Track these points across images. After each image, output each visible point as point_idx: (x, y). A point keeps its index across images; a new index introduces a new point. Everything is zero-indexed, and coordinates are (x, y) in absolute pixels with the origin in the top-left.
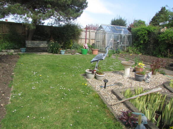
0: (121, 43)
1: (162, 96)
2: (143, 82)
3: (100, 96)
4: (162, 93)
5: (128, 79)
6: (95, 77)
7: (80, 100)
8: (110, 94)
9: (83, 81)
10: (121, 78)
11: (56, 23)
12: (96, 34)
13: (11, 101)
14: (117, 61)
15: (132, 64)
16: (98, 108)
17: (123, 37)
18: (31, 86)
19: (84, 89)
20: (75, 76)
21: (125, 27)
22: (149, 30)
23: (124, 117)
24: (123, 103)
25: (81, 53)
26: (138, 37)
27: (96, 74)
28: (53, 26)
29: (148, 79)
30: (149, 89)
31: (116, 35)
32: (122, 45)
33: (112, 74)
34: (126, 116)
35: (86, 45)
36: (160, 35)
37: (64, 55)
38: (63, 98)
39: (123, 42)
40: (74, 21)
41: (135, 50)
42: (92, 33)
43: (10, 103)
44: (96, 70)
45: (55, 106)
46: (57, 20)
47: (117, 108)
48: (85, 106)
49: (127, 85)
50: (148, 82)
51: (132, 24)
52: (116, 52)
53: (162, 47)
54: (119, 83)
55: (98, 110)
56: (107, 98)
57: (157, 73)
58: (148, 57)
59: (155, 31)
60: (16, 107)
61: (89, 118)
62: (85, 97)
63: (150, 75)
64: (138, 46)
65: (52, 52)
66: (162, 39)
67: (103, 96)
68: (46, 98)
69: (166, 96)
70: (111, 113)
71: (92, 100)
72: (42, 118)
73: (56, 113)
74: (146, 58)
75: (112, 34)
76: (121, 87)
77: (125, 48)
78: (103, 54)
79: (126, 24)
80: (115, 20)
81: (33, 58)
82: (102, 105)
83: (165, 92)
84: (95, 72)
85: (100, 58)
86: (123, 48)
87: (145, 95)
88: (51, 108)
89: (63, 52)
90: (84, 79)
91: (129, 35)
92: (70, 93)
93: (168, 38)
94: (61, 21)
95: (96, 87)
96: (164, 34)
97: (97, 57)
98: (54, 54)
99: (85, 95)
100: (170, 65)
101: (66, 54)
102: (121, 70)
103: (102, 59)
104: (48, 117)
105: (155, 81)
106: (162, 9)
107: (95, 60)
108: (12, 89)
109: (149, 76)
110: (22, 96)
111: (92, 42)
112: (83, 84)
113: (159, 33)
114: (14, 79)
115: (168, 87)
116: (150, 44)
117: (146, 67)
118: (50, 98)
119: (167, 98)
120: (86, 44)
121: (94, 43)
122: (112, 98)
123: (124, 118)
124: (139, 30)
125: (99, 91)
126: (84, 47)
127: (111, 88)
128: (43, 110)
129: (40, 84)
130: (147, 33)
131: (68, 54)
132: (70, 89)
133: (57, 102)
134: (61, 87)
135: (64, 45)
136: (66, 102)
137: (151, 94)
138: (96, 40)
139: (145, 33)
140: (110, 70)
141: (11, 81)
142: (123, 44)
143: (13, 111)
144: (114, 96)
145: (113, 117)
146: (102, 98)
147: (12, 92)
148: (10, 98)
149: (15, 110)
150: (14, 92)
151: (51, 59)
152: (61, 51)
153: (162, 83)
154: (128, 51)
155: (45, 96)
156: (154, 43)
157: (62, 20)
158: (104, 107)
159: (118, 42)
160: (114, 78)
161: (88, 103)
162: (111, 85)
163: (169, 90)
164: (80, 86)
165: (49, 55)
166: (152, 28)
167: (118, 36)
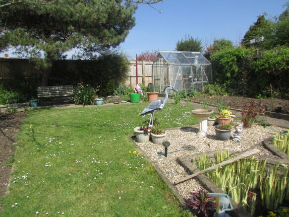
0: (196, 79)
1: (259, 162)
2: (229, 141)
3: (157, 169)
4: (260, 157)
5: (205, 139)
6: (151, 139)
7: (124, 179)
8: (174, 165)
9: (130, 147)
10: (193, 137)
11: (87, 55)
12: (152, 67)
13: (11, 189)
14: (188, 110)
15: (210, 113)
16: (153, 190)
17: (197, 69)
18: (44, 161)
19: (132, 160)
20: (118, 139)
21: (199, 53)
22: (239, 54)
23: (194, 202)
24: (196, 178)
25: (129, 101)
26: (222, 67)
27: (152, 134)
28: (82, 59)
29: (237, 136)
30: (238, 152)
31: (186, 67)
32: (197, 82)
33: (180, 132)
34: (197, 200)
35: (138, 87)
36: (256, 61)
37: (102, 107)
38: (95, 178)
39: (198, 78)
40: (116, 49)
41: (219, 89)
42: (146, 67)
43: (9, 192)
44: (150, 128)
45: (82, 192)
46: (88, 50)
47: (185, 188)
48: (131, 189)
49: (203, 148)
50: (238, 141)
51: (211, 46)
52: (188, 95)
53: (261, 82)
54: (190, 145)
55: (154, 193)
56: (168, 173)
57: (254, 124)
58: (239, 100)
59: (248, 56)
60: (19, 199)
61: (138, 208)
62: (133, 174)
63: (241, 129)
64: (223, 82)
65: (81, 103)
66: (261, 68)
67: (163, 170)
68: (68, 180)
69: (265, 162)
70: (175, 196)
71: (144, 178)
72: (61, 213)
73: (83, 204)
74: (236, 102)
75: (178, 65)
76: (193, 153)
77: (202, 87)
78: (160, 101)
79: (201, 47)
80: (183, 42)
81: (50, 115)
82: (161, 184)
83: (265, 156)
84: (149, 131)
85: (155, 107)
86: (198, 87)
87: (233, 163)
88: (76, 195)
89: (100, 101)
90: (132, 144)
91: (208, 66)
92: (107, 169)
93: (269, 66)
94: (95, 51)
95: (152, 155)
96: (263, 59)
97: (151, 106)
98: (86, 106)
99: (133, 169)
100: (276, 110)
101: (105, 105)
102: (194, 124)
103: (160, 109)
104: (71, 210)
105: (249, 138)
106: (259, 19)
107: (148, 111)
108: (13, 170)
109: (239, 130)
110: (29, 179)
111: (148, 81)
112: (130, 152)
113: (254, 59)
114: (16, 152)
115: (270, 146)
116: (242, 78)
117: (234, 116)
118: (74, 179)
119: (268, 165)
120: (138, 85)
121: (151, 82)
122: (178, 172)
123: (194, 204)
124: (222, 57)
125: (156, 162)
126: (135, 90)
127: (177, 155)
128: (63, 200)
129: (58, 157)
130: (235, 59)
131: (107, 104)
132: (108, 162)
133: (86, 186)
134: (93, 160)
135: (100, 90)
136: (101, 183)
137: (242, 161)
138: (153, 78)
139: (233, 61)
140: (175, 126)
141: (11, 156)
142: (198, 80)
143: (13, 206)
144: (181, 167)
145: (178, 203)
146: (160, 173)
147: (12, 175)
148: (9, 185)
149: (16, 204)
150: (16, 173)
151: (80, 115)
152: (96, 99)
153: (262, 140)
154: (207, 92)
155: (66, 176)
156: (248, 75)
157: (95, 48)
158: (164, 188)
159: (191, 78)
160: (182, 137)
161: (138, 183)
162: (177, 151)
163: (271, 151)
164: (125, 156)
165: (77, 108)
166: (244, 51)
167: (190, 68)
